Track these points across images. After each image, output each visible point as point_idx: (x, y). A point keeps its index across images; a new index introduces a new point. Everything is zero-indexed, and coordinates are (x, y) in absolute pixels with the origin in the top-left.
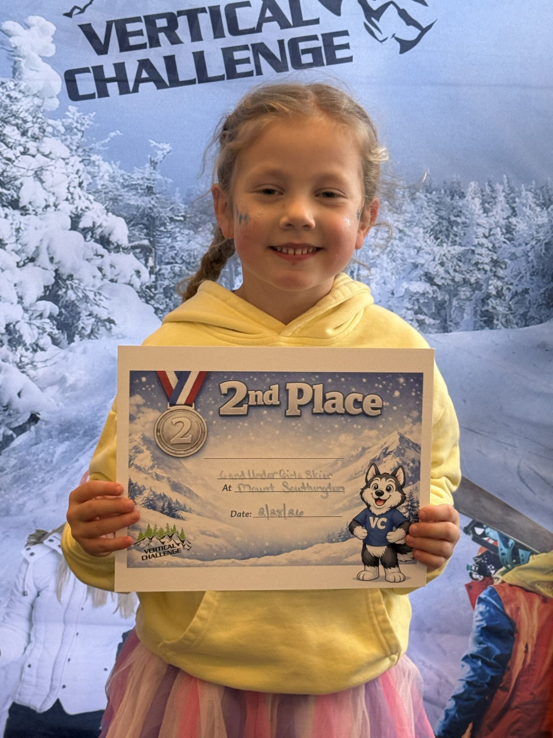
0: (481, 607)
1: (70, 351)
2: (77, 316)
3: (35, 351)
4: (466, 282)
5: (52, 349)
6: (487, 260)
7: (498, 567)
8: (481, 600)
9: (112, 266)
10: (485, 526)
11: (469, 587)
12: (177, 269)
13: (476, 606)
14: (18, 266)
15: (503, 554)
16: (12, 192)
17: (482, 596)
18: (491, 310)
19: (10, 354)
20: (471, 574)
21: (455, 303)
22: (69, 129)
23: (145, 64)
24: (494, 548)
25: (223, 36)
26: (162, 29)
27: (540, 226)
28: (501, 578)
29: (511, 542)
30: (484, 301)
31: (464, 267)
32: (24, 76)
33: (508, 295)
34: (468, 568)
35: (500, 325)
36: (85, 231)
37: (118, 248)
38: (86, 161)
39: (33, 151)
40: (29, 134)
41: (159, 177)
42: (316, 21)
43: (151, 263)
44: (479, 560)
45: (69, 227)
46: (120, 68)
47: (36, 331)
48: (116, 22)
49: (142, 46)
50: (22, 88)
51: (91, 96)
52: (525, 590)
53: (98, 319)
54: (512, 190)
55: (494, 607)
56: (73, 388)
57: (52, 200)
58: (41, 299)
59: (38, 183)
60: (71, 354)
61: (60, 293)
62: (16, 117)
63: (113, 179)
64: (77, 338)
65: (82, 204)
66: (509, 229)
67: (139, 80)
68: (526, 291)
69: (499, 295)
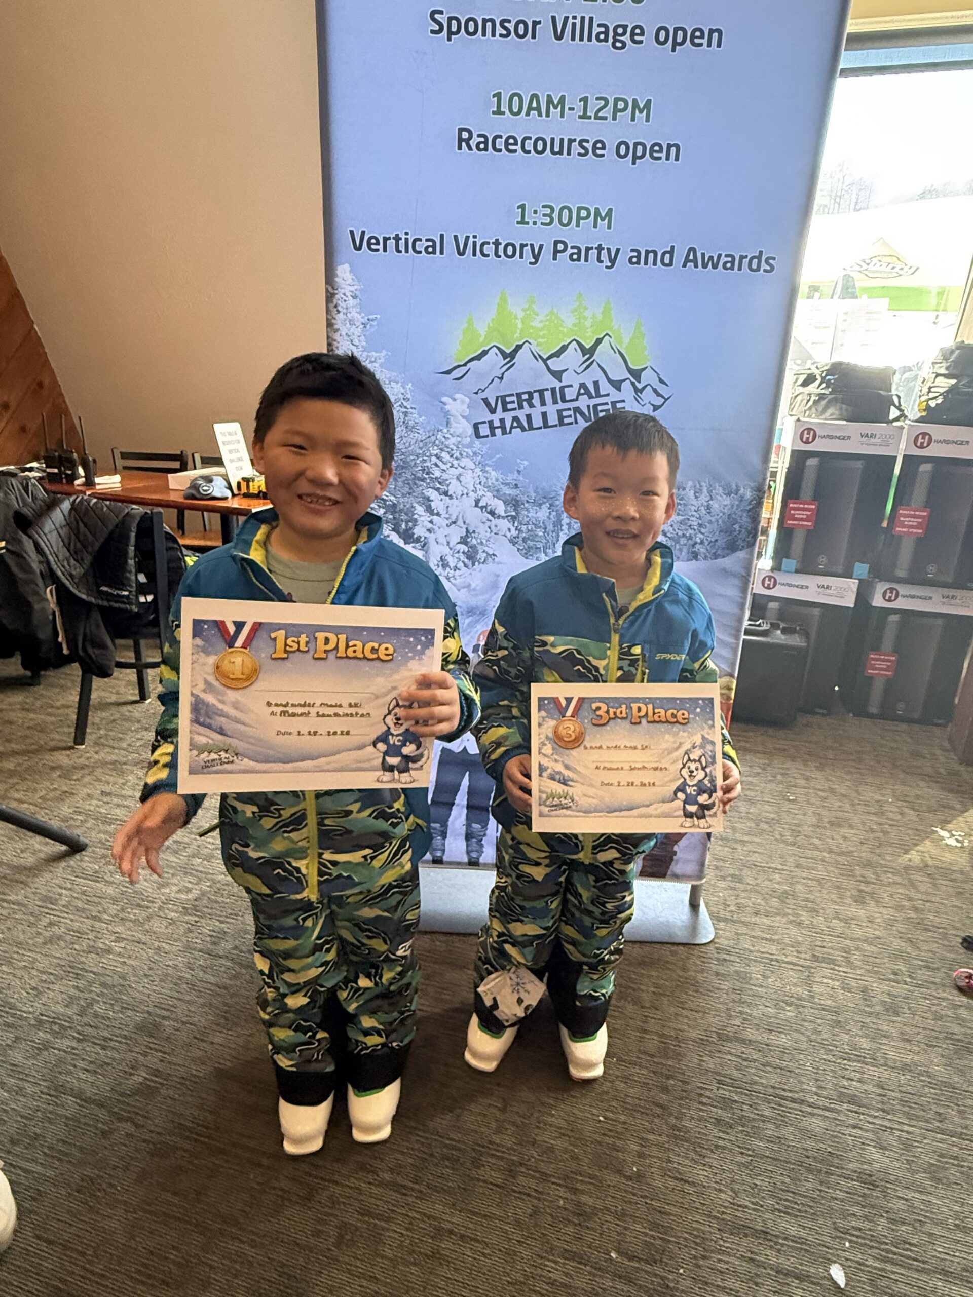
1: (473, 571)
2: (477, 552)
4: (684, 535)
5: (464, 569)
6: (696, 524)
9: (496, 526)
12: (530, 528)
14: (447, 526)
16: (445, 487)
18: (697, 551)
21: (678, 547)
22: (475, 454)
23: (515, 419)
25: (557, 403)
26: (525, 400)
27: (725, 506)
30: (693, 546)
31: (683, 527)
32: (453, 426)
33: (706, 543)
35: (701, 559)
36: (482, 508)
37: (499, 517)
38: (483, 471)
39: (456, 465)
40: (454, 457)
41: (521, 479)
42: (608, 395)
43: (516, 524)
45: (474, 505)
46: (502, 421)
47: (456, 560)
48: (501, 396)
49: (514, 409)
50: (451, 432)
51: (487, 436)
53: (488, 554)
54: (711, 486)
56: (474, 589)
57: (465, 491)
58: (458, 543)
59: (458, 482)
60: (473, 573)
63: (497, 480)
64: (477, 563)
65: (481, 493)
66: (708, 507)
67: (512, 427)
68: (716, 541)
69: (702, 542)
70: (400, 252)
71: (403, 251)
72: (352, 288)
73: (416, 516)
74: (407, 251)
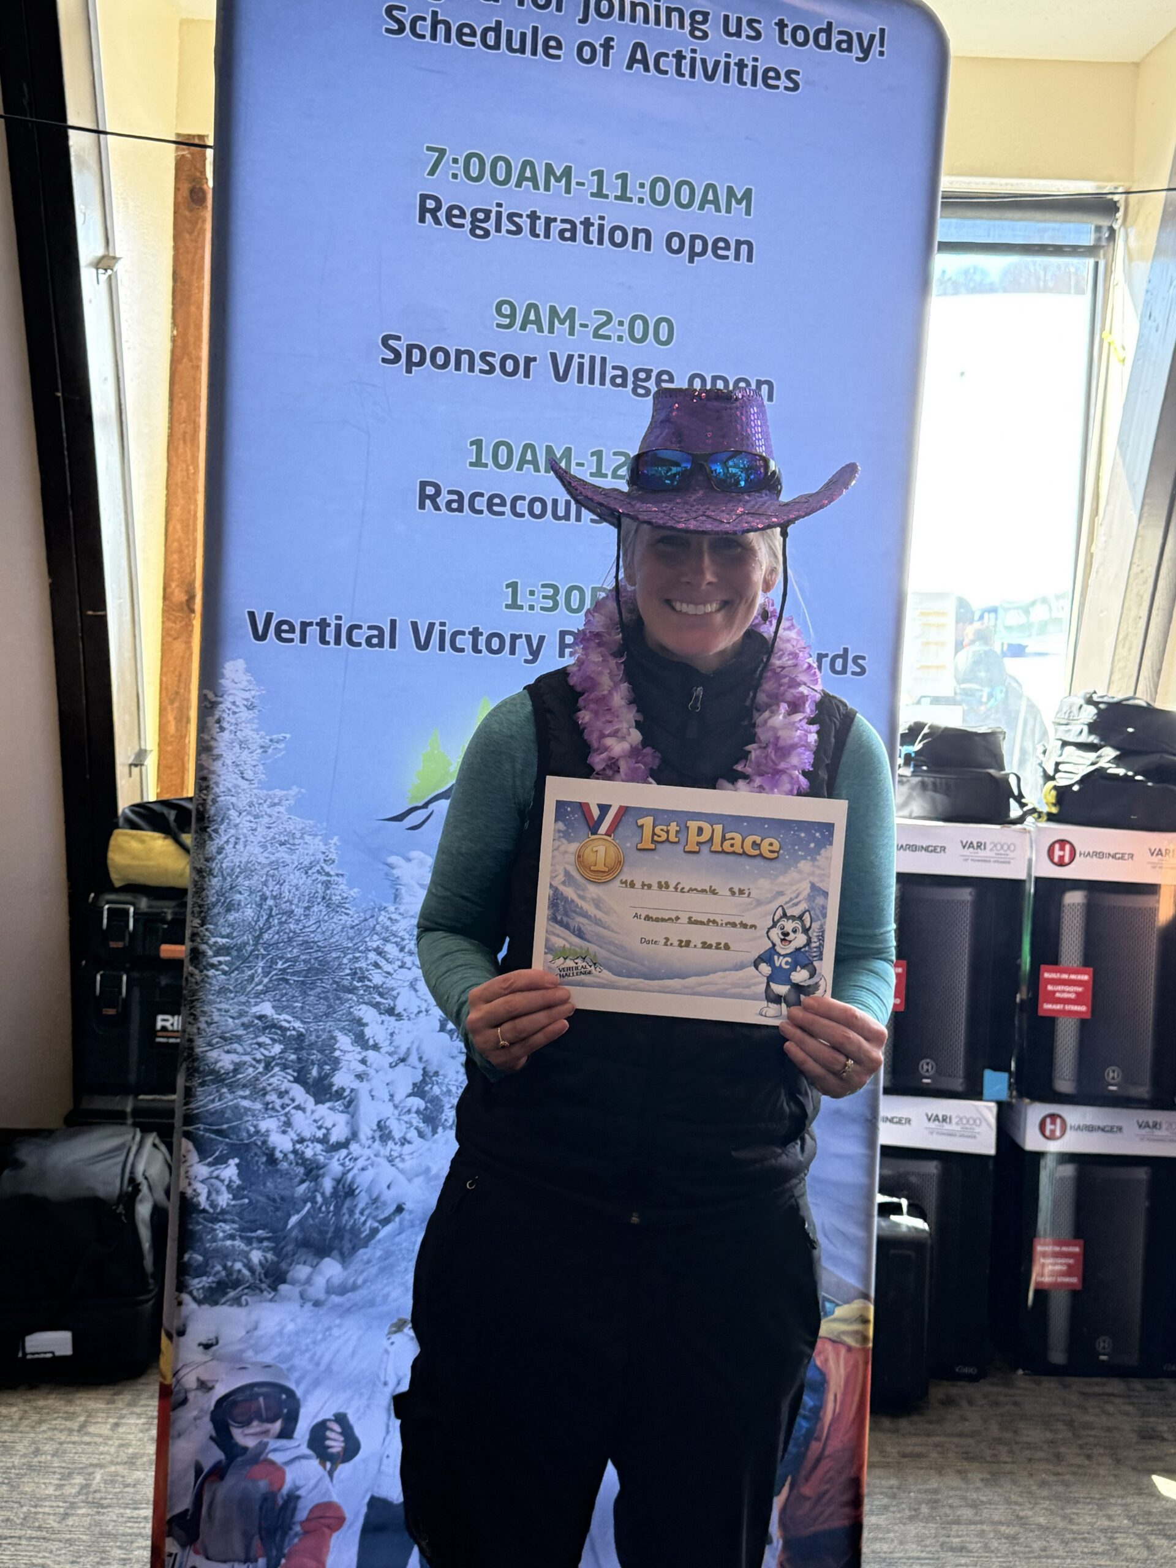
1: (435, 1142)
3: (403, 1144)
5: (418, 1141)
14: (391, 1067)
16: (389, 1001)
19: (381, 1149)
32: (404, 901)
39: (409, 965)
40: (406, 950)
45: (438, 1028)
47: (404, 1126)
50: (402, 911)
52: (832, 1341)
57: (424, 1007)
58: (409, 1095)
59: (413, 992)
60: (434, 1146)
61: (427, 1088)
62: (396, 936)
64: (440, 1129)
70: (328, 643)
71: (332, 642)
72: (247, 695)
73: (337, 1053)
74: (338, 641)
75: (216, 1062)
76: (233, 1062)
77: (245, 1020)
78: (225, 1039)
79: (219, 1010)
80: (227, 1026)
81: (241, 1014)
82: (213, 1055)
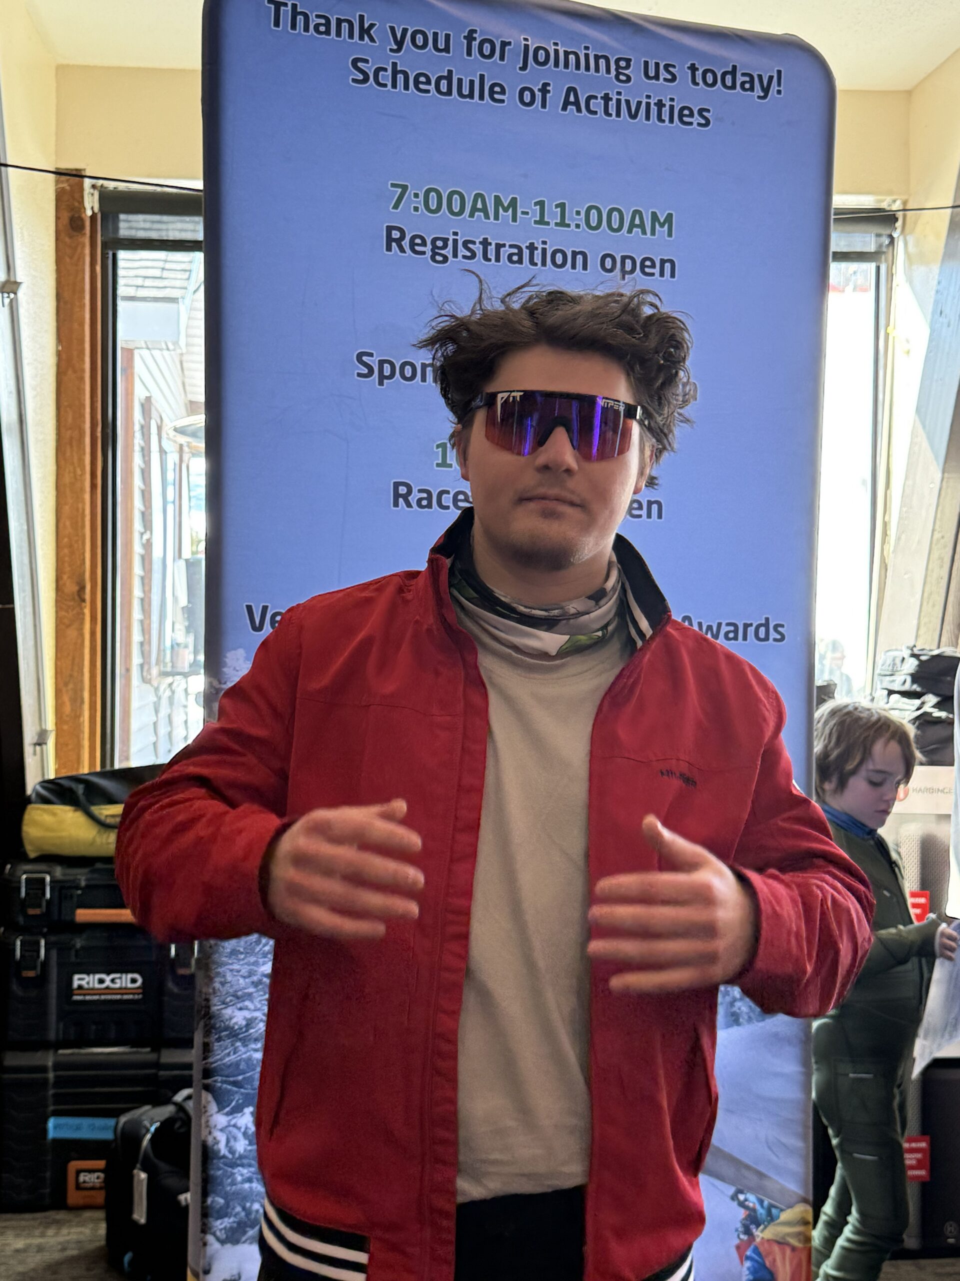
0: (748, 1264)
7: (758, 1226)
8: (748, 1258)
10: (745, 1192)
11: (738, 1248)
13: (744, 1263)
15: (761, 1214)
17: (748, 1253)
18: (738, 1011)
20: (738, 1236)
24: (754, 1210)
28: (761, 1235)
29: (766, 1203)
34: (737, 1230)
35: (745, 1023)
44: (743, 1222)
52: (779, 1243)
55: (757, 1261)
75: (231, 1019)
76: (245, 1018)
77: (255, 978)
78: (238, 998)
79: (231, 970)
80: (238, 984)
81: (251, 974)
82: (228, 1012)
